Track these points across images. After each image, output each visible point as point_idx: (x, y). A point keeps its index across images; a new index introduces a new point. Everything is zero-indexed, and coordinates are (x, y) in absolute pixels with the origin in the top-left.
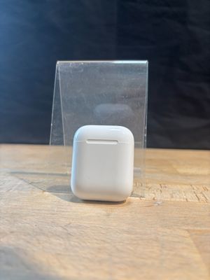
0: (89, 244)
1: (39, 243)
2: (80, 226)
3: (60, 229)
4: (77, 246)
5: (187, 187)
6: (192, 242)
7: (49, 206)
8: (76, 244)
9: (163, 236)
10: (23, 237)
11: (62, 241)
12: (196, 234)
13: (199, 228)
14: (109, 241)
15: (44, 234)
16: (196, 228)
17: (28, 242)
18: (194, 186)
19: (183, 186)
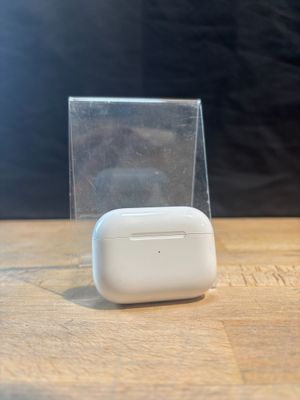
0: (93, 344)
1: (29, 346)
2: (85, 322)
3: (59, 328)
4: (77, 347)
5: (234, 268)
6: (225, 335)
7: (47, 301)
8: (78, 344)
9: (191, 329)
10: (9, 339)
11: (59, 343)
12: (232, 325)
13: (238, 318)
14: (120, 339)
15: (36, 335)
16: (233, 318)
17: (15, 346)
18: (243, 267)
19: (230, 267)
